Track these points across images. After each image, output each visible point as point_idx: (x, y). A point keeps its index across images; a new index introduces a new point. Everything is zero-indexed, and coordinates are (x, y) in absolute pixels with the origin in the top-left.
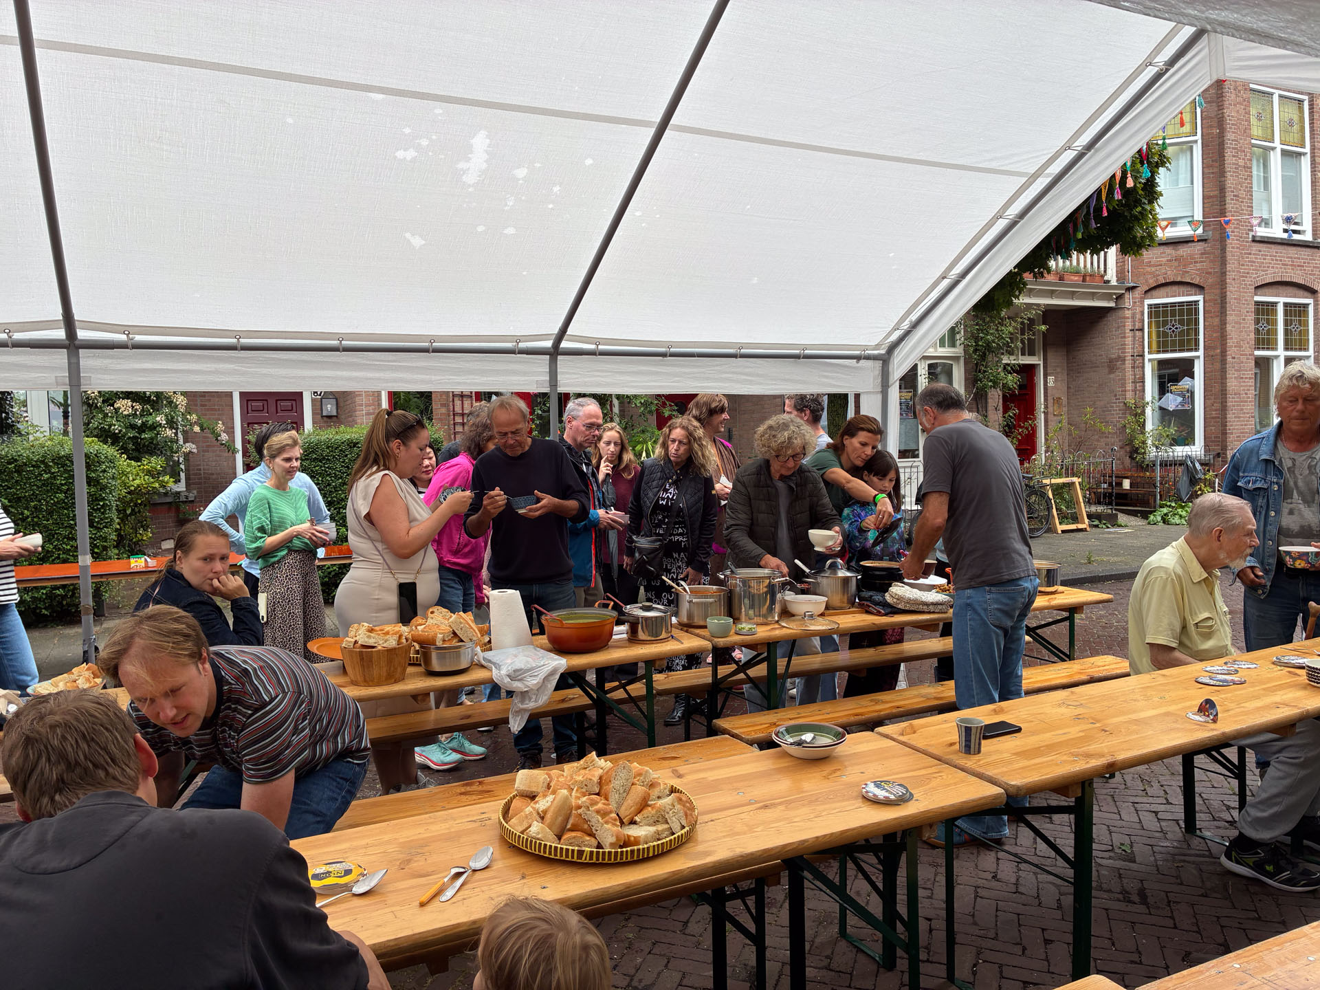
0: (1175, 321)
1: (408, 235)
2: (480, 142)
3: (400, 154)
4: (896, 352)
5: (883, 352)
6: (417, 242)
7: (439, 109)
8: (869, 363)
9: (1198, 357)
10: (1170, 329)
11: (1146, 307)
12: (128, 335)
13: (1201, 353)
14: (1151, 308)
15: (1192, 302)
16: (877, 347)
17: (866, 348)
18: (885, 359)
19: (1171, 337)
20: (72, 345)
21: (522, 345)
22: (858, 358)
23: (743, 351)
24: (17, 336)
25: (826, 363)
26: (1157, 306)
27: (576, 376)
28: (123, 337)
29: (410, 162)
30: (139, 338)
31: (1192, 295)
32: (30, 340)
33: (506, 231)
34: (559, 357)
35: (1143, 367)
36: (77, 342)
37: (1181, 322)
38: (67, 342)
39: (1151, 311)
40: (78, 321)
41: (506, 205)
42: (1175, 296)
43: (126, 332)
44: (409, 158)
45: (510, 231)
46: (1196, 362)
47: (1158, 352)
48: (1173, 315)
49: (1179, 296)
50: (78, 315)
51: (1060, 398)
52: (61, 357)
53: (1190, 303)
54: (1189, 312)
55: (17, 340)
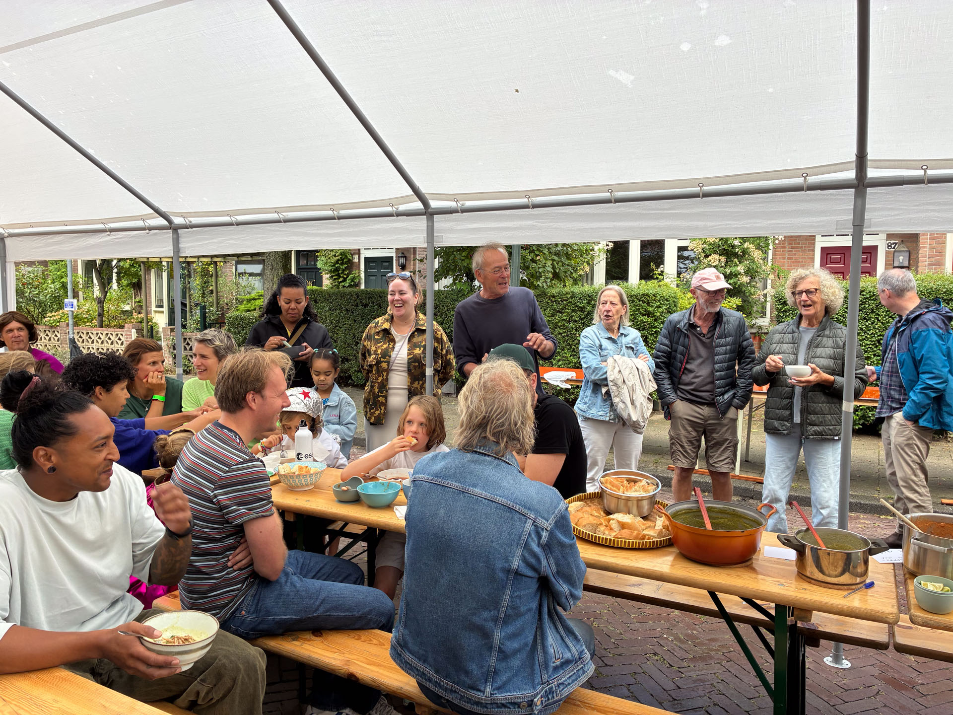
1: (612, 72)
6: (625, 78)
20: (427, 212)
21: (812, 180)
27: (896, 212)
33: (717, 43)
34: (869, 190)
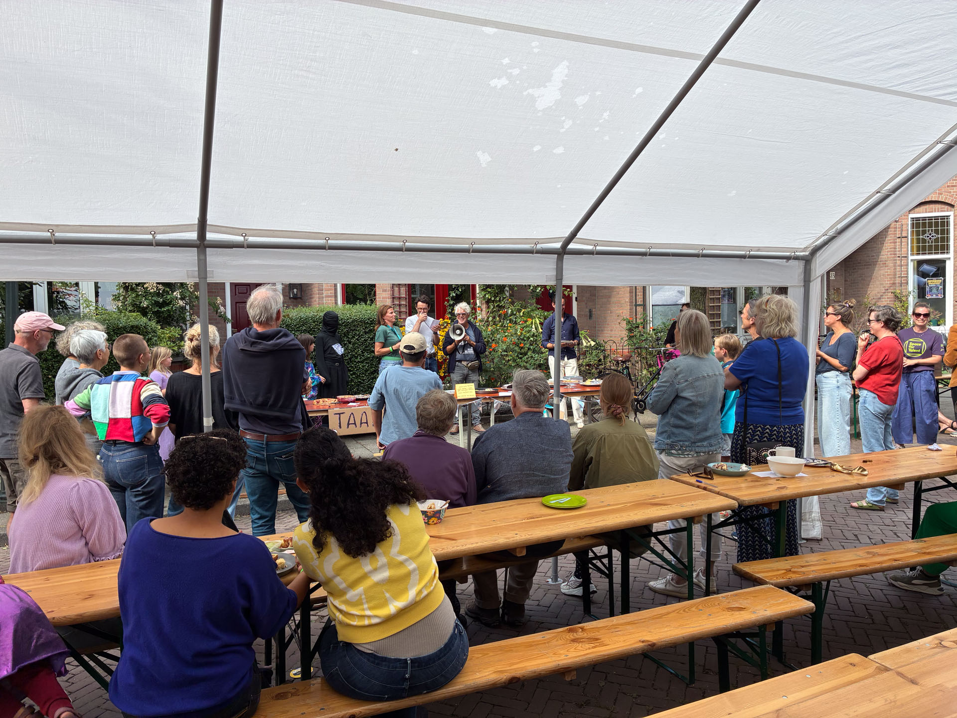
0: (932, 230)
1: (478, 152)
2: (560, 72)
3: (494, 82)
4: (818, 254)
5: (807, 253)
7: (535, 42)
8: (796, 262)
9: (949, 258)
10: (928, 237)
11: (910, 220)
12: (244, 237)
13: (951, 255)
14: (913, 221)
15: (944, 216)
16: (804, 250)
17: (797, 250)
18: (807, 260)
19: (929, 243)
20: (202, 245)
21: (539, 246)
22: (788, 258)
23: (705, 252)
24: (159, 237)
25: (764, 262)
26: (918, 219)
28: (241, 239)
29: (500, 89)
30: (252, 239)
31: (945, 211)
32: (170, 240)
33: (556, 151)
34: (565, 256)
35: (907, 265)
36: (206, 242)
37: (937, 232)
38: (198, 242)
39: (913, 223)
40: (210, 225)
41: (563, 128)
42: (932, 212)
43: (244, 235)
44: (499, 86)
45: (560, 150)
46: (947, 262)
47: (918, 254)
48: (930, 225)
49: (935, 211)
50: (210, 219)
51: (839, 289)
52: (192, 255)
53: (943, 217)
54: (943, 224)
55: (160, 240)
